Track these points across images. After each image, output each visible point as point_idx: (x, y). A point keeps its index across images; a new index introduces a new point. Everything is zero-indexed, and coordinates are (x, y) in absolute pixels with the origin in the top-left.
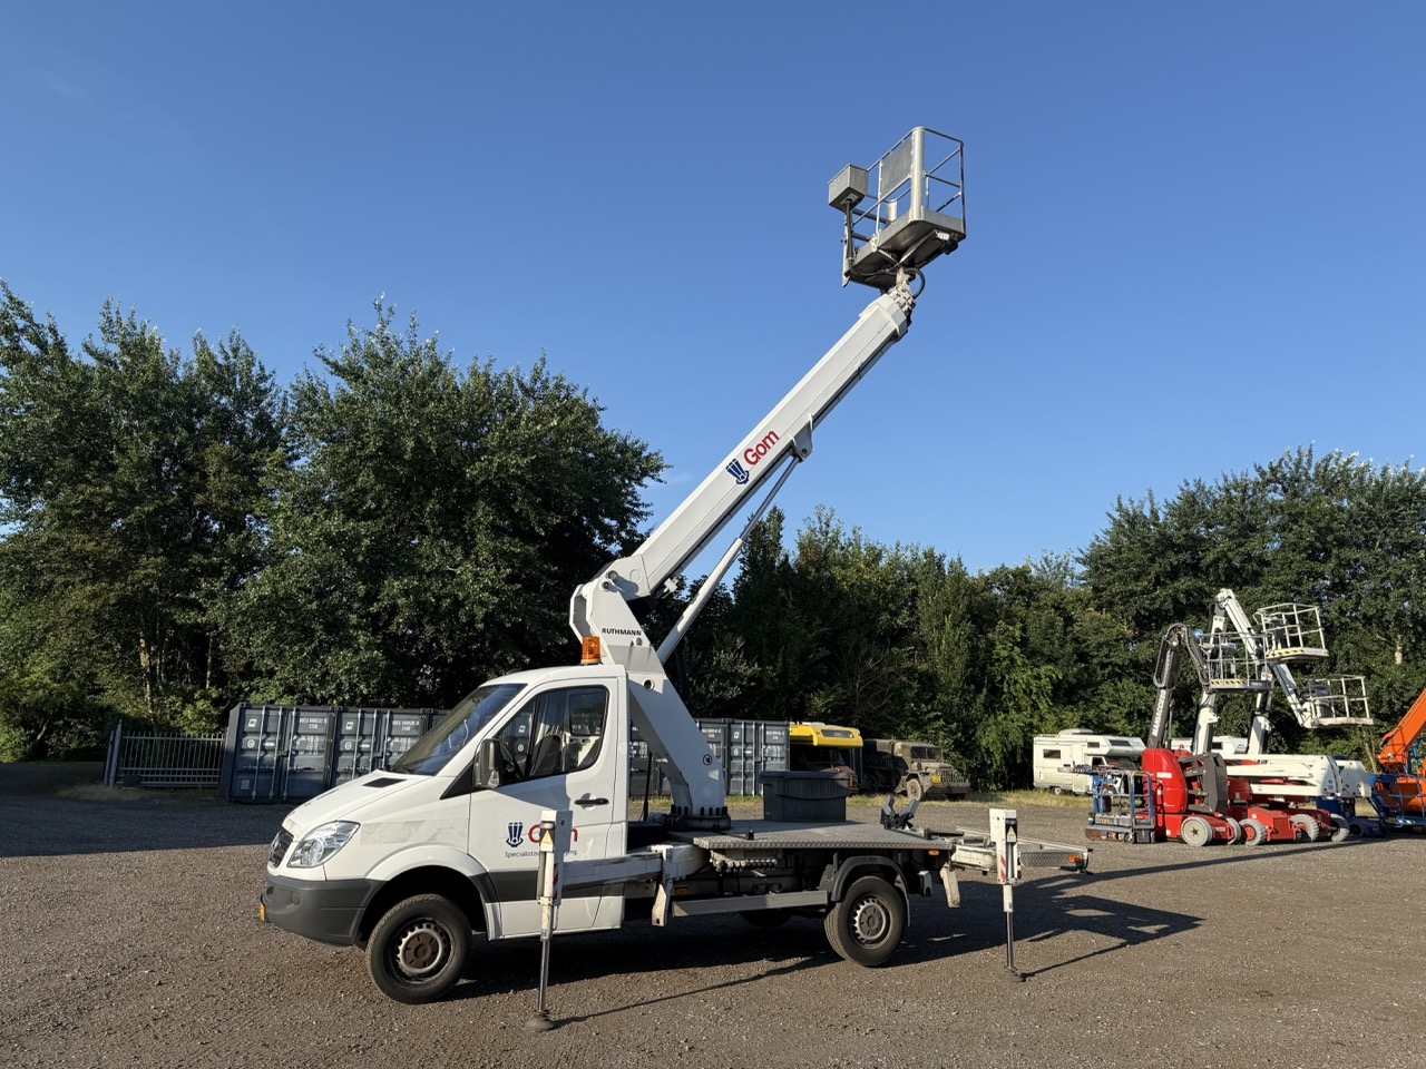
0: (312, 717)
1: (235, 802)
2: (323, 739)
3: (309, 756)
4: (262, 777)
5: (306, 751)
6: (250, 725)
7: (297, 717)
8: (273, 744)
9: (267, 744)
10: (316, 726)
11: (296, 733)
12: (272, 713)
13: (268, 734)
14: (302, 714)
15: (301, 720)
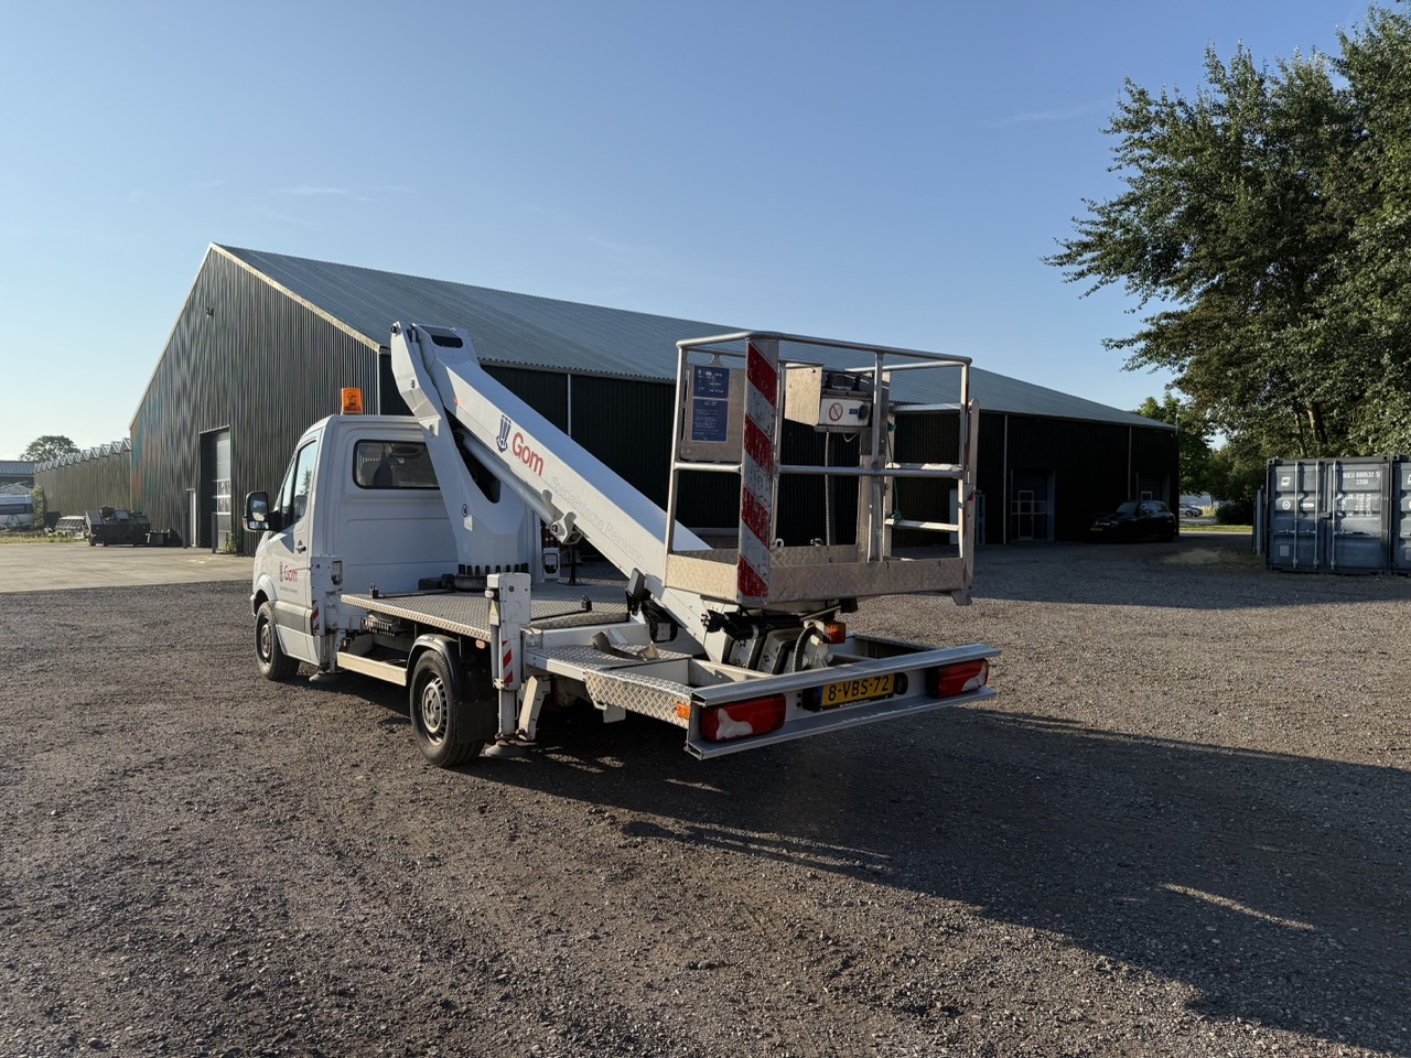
0: (1359, 471)
1: (1274, 569)
2: (1376, 497)
3: (1361, 518)
4: (1304, 543)
5: (1356, 513)
6: (1283, 484)
7: (1340, 472)
8: (1312, 505)
9: (1305, 505)
10: (1366, 482)
11: (1340, 490)
12: (1307, 469)
13: (1306, 494)
14: (1345, 468)
15: (1345, 475)
